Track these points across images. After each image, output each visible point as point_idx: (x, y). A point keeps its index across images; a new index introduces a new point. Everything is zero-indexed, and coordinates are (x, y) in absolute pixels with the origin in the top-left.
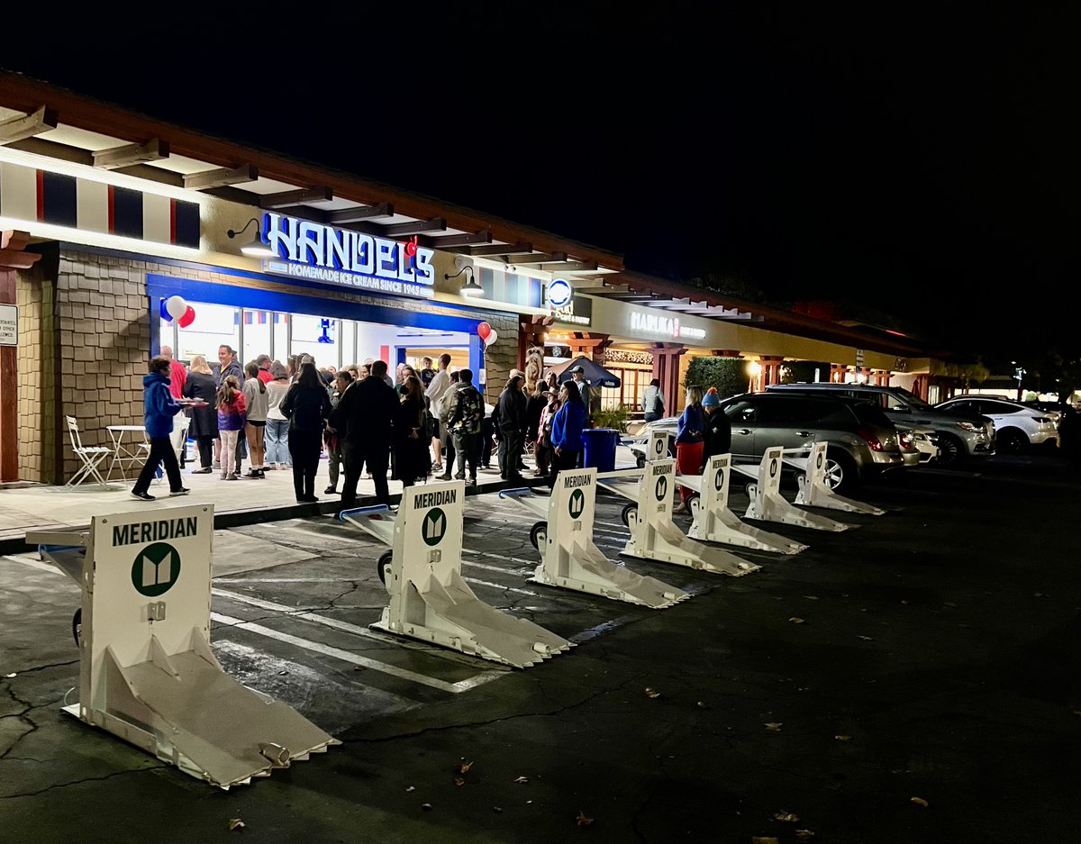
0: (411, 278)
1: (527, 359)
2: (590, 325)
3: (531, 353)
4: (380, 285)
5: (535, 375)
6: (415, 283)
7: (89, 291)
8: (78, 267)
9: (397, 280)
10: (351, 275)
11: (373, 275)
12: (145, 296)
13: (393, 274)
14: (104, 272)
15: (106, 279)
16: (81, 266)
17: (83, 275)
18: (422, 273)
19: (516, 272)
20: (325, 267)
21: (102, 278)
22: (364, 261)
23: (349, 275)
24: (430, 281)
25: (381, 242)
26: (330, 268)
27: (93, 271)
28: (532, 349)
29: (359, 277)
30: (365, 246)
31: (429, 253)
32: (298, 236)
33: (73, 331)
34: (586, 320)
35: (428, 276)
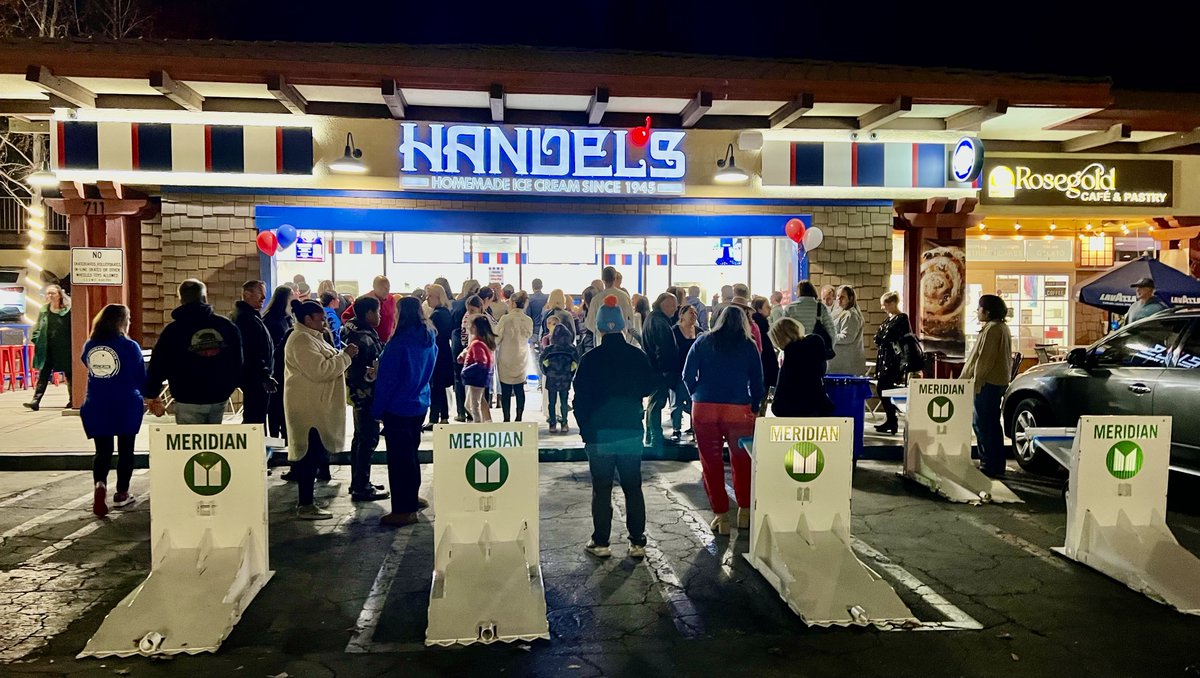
0: (641, 172)
1: (923, 267)
2: (1168, 203)
3: (929, 257)
4: (582, 187)
5: (941, 290)
6: (648, 178)
7: (193, 229)
8: (181, 208)
9: (612, 178)
10: (530, 180)
11: (570, 176)
12: (254, 229)
13: (607, 171)
14: (208, 210)
15: (210, 216)
16: (184, 206)
17: (186, 214)
18: (662, 164)
19: (879, 140)
20: (488, 174)
21: (206, 216)
22: (554, 160)
23: (527, 182)
24: (679, 172)
25: (580, 134)
26: (497, 175)
27: (196, 209)
28: (933, 252)
29: (542, 181)
30: (555, 143)
31: (675, 137)
32: (445, 143)
33: (175, 269)
34: (1159, 197)
35: (674, 167)
